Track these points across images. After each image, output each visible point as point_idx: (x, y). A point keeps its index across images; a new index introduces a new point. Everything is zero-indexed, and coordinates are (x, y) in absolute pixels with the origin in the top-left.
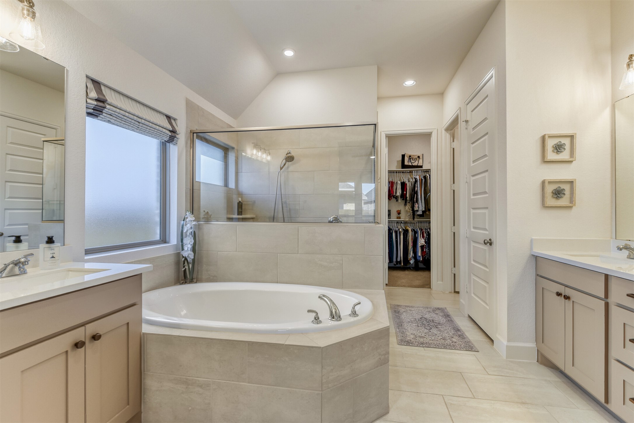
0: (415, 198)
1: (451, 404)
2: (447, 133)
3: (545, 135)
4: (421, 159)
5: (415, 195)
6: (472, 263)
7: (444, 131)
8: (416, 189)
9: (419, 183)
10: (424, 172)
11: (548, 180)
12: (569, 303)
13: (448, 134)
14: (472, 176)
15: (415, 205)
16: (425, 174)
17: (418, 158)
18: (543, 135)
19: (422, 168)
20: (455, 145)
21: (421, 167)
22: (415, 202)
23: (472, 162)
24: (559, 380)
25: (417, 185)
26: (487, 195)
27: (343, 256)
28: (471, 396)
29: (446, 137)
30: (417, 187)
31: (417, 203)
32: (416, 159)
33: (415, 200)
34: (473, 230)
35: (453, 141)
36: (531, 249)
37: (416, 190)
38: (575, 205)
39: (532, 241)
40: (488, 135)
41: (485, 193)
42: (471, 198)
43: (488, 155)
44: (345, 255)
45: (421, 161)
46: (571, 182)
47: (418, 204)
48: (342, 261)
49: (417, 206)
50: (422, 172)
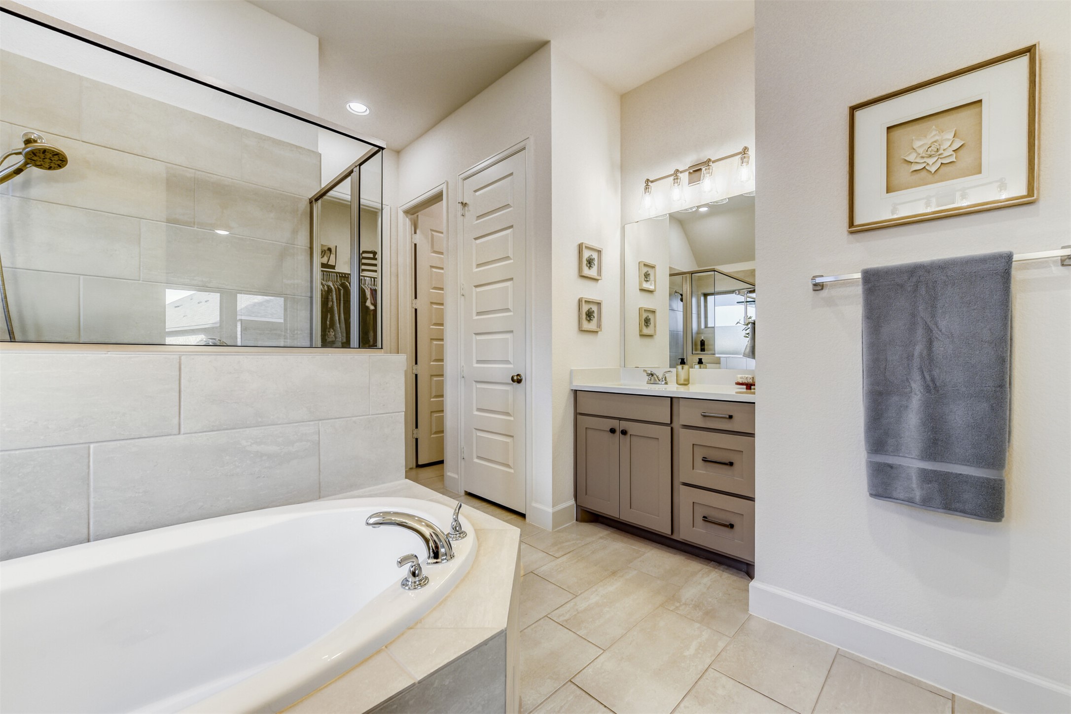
0: (328, 319)
1: (566, 621)
2: (407, 217)
3: (583, 243)
4: (333, 254)
5: (328, 315)
6: (474, 413)
7: (401, 215)
8: (330, 304)
9: (334, 293)
10: (340, 276)
11: (586, 298)
12: (625, 440)
13: (407, 219)
14: (474, 286)
15: (329, 332)
16: (341, 280)
17: (329, 252)
18: (579, 243)
19: (335, 269)
20: (418, 238)
21: (333, 267)
22: (328, 326)
23: (474, 266)
24: (609, 532)
25: (332, 296)
26: (511, 314)
27: (320, 422)
28: (571, 596)
29: (404, 223)
30: (333, 302)
31: (333, 329)
32: (325, 252)
33: (328, 323)
34: (476, 365)
35: (415, 233)
36: (571, 382)
37: (329, 306)
38: (601, 330)
39: (571, 372)
40: (512, 229)
41: (507, 310)
42: (474, 318)
43: (512, 257)
44: (324, 421)
45: (333, 257)
46: (598, 303)
47: (334, 331)
48: (318, 436)
49: (333, 334)
50: (337, 276)
